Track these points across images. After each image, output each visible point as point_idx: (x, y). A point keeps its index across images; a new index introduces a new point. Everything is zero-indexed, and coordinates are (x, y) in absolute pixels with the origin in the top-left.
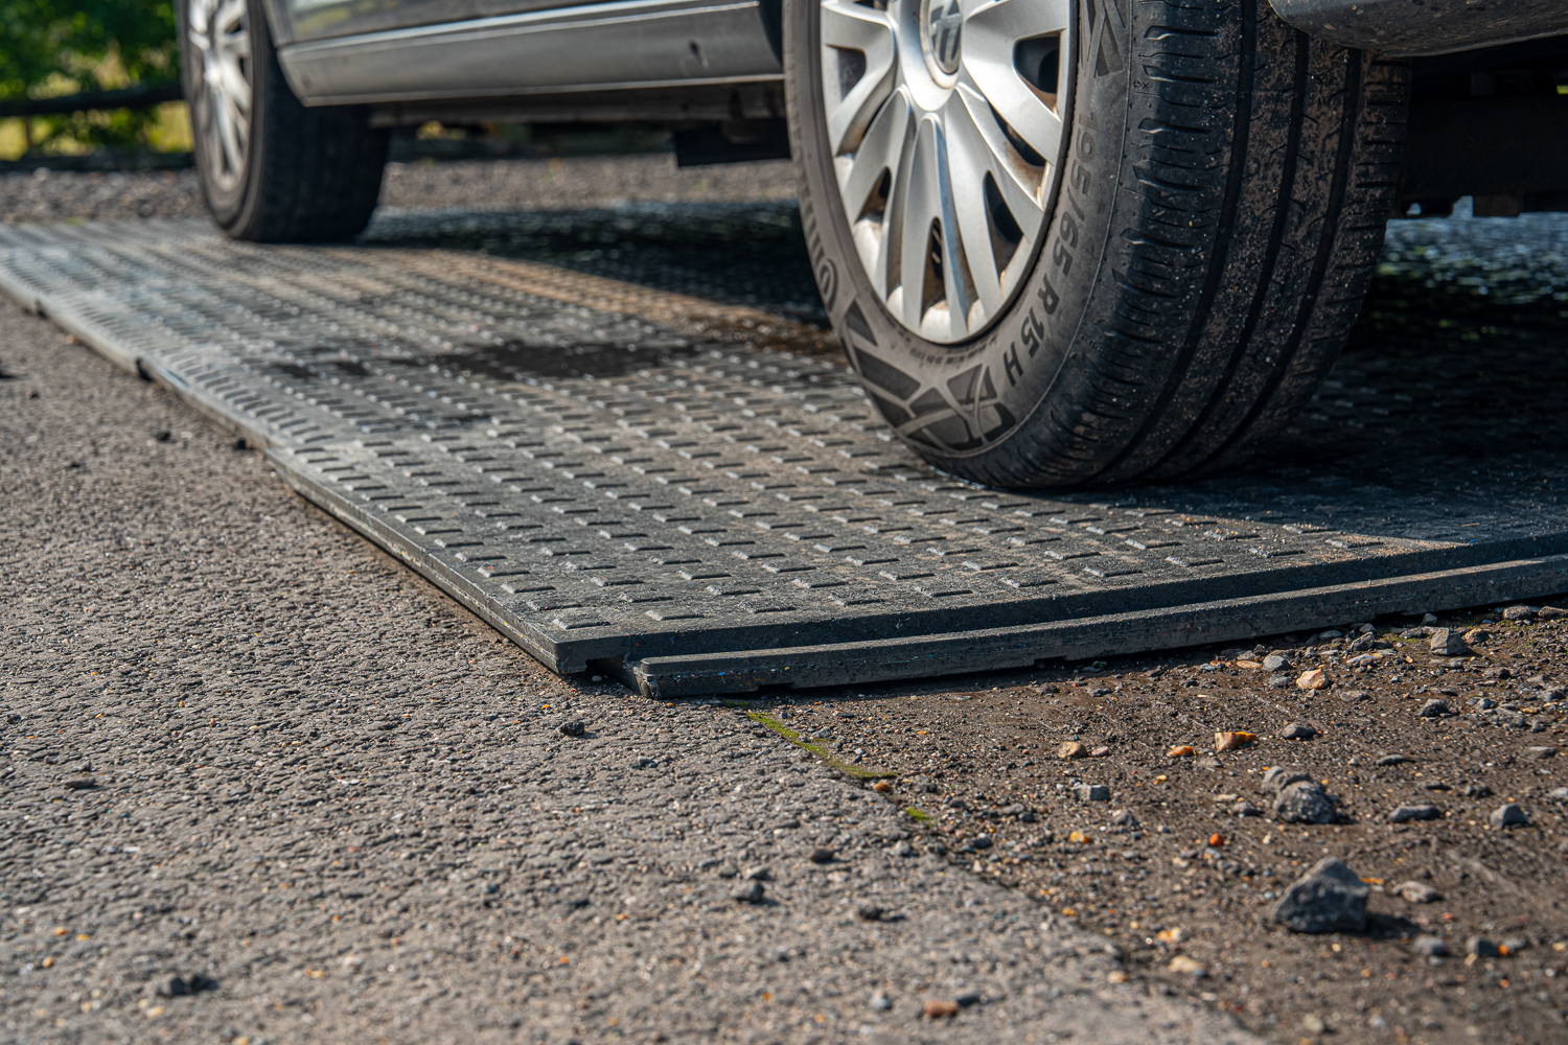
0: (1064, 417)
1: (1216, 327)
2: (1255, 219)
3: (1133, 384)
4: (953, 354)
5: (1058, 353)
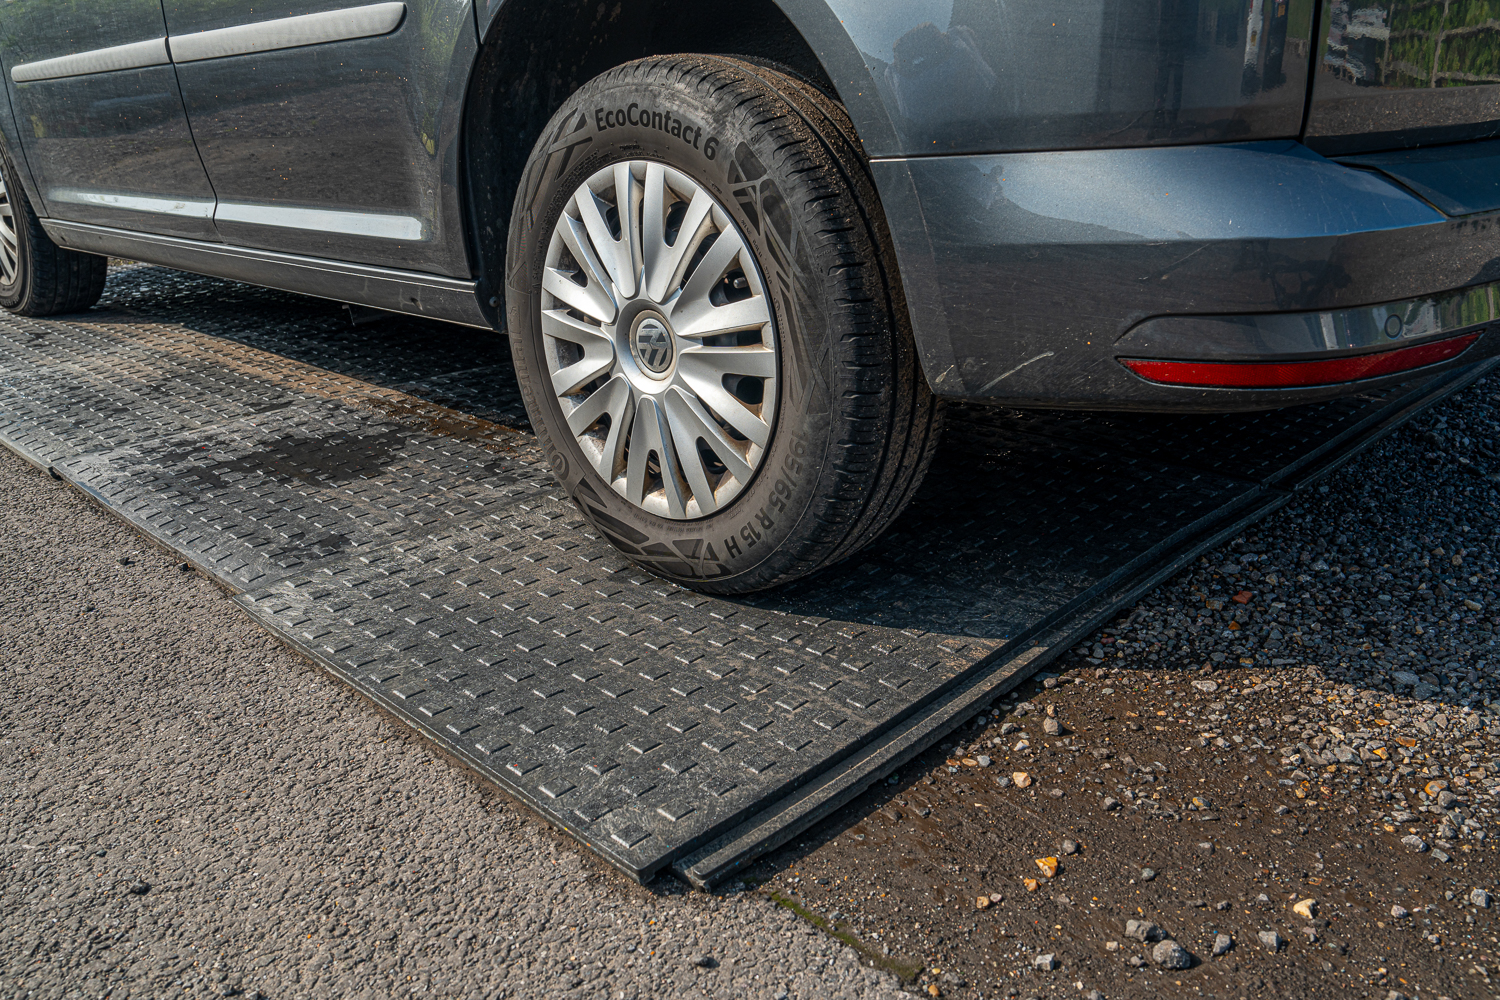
4: (672, 525)
5: (770, 548)
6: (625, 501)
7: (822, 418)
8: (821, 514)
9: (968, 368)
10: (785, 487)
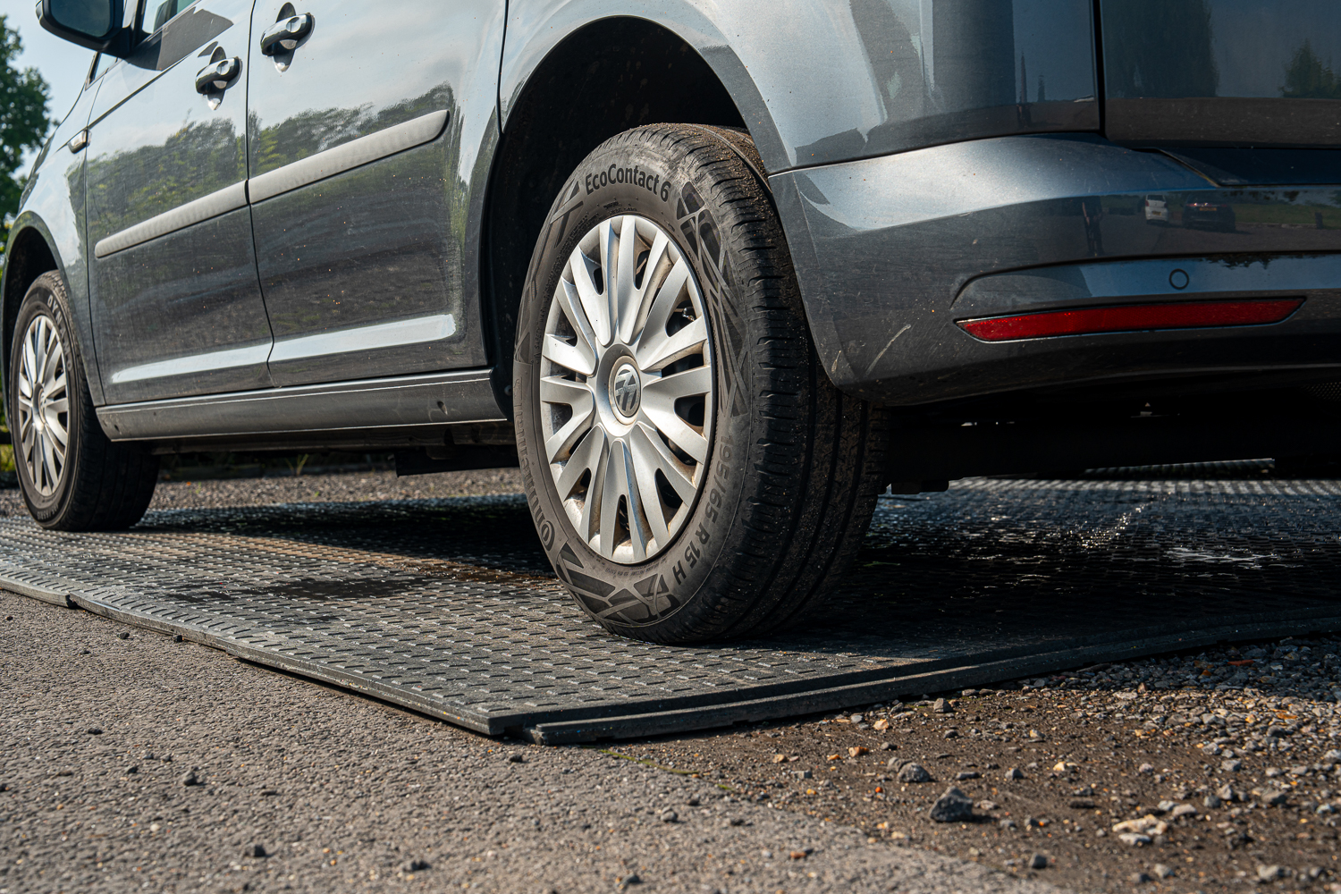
0: (709, 600)
1: (794, 550)
2: (816, 491)
3: (750, 581)
4: (634, 569)
5: (709, 566)
6: (600, 558)
7: (743, 419)
8: (748, 519)
9: (852, 351)
10: (717, 495)
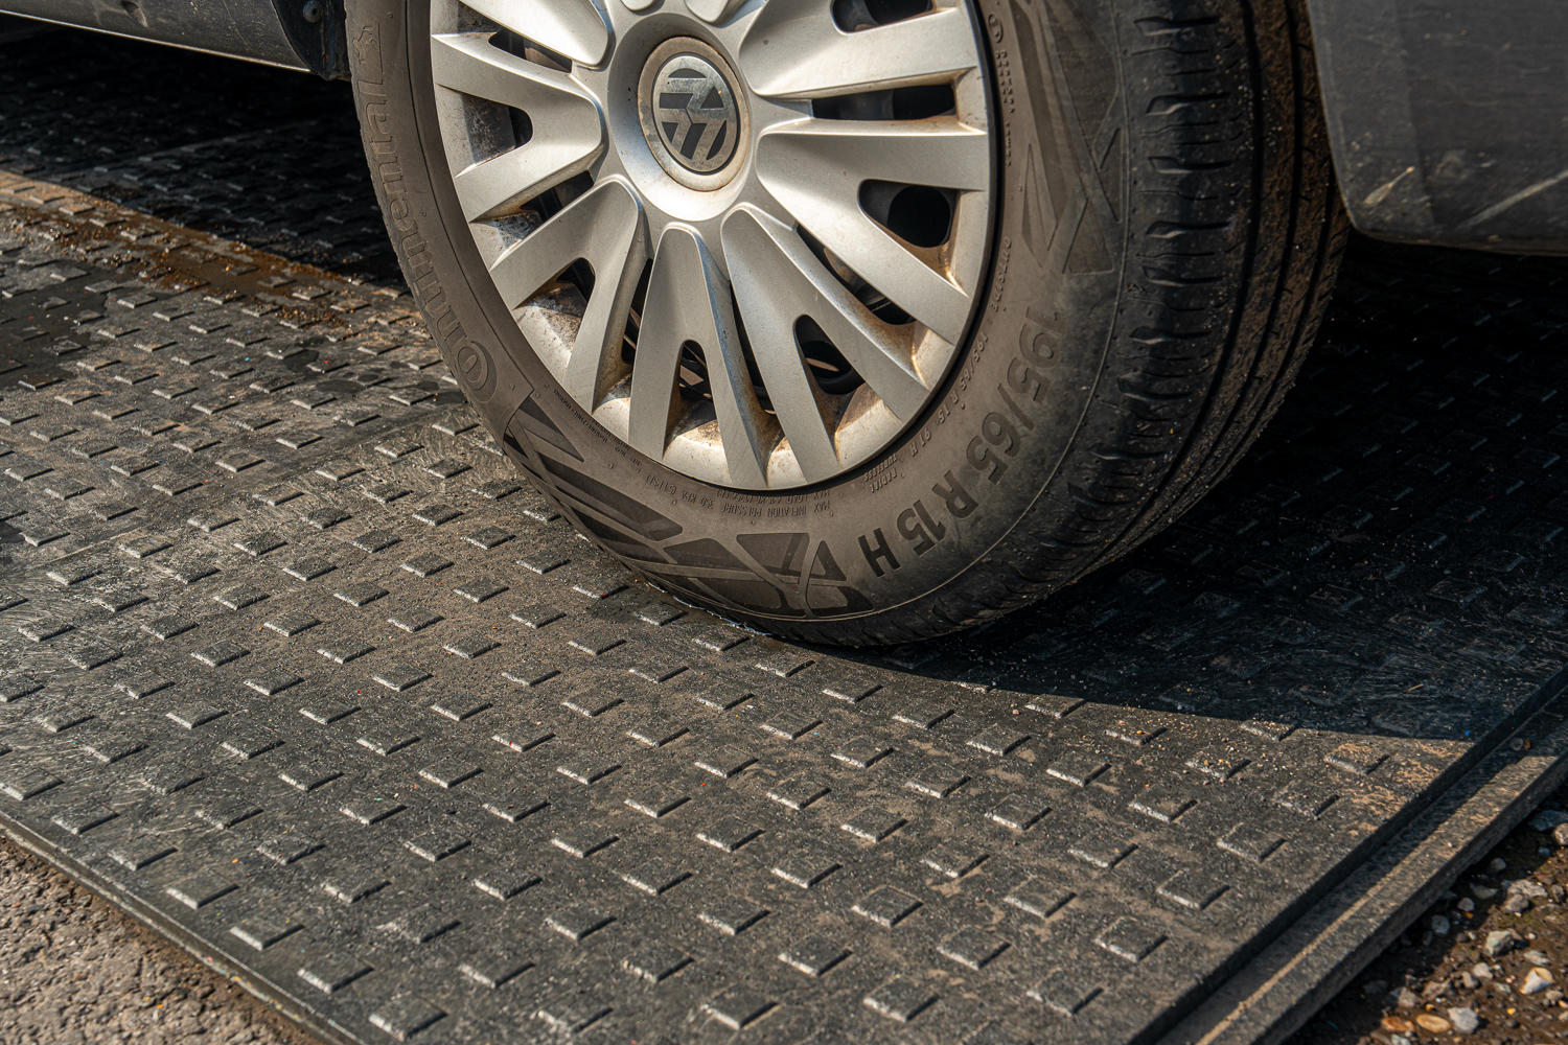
2: (1223, 407)
4: (732, 500)
5: (966, 557)
6: (623, 448)
7: (1099, 281)
8: (1085, 485)
9: (1448, 173)
10: (1007, 428)
